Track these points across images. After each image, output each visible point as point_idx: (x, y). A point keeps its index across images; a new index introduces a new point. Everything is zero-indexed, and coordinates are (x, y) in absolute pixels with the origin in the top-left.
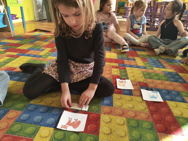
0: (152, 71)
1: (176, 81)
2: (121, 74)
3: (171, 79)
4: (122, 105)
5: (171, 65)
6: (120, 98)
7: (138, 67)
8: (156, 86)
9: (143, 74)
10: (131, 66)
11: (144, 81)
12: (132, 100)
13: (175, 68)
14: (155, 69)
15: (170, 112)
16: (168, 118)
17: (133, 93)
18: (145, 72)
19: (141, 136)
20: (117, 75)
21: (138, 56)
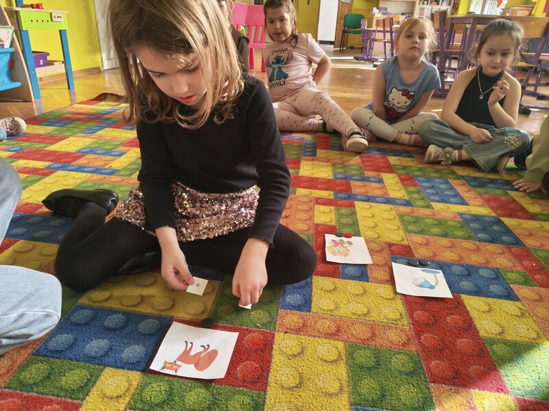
0: (427, 212)
1: (493, 241)
2: (338, 221)
3: (479, 235)
4: (336, 308)
5: (483, 196)
6: (332, 287)
7: (389, 201)
8: (435, 255)
9: (402, 221)
10: (369, 199)
11: (402, 240)
12: (365, 292)
13: (493, 204)
14: (438, 206)
15: (469, 327)
16: (463, 343)
17: (370, 275)
18: (407, 214)
19: (385, 393)
20: (329, 224)
21: (390, 169)
